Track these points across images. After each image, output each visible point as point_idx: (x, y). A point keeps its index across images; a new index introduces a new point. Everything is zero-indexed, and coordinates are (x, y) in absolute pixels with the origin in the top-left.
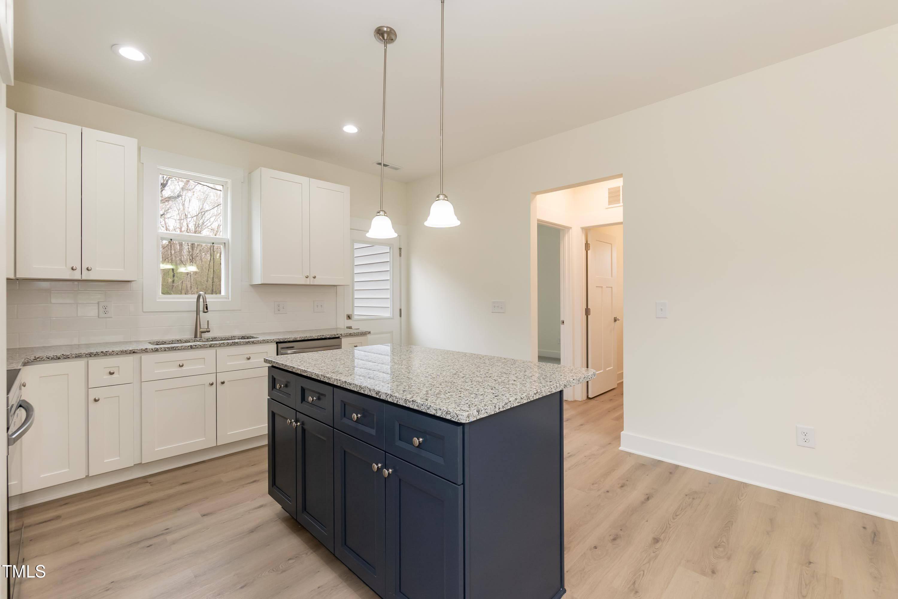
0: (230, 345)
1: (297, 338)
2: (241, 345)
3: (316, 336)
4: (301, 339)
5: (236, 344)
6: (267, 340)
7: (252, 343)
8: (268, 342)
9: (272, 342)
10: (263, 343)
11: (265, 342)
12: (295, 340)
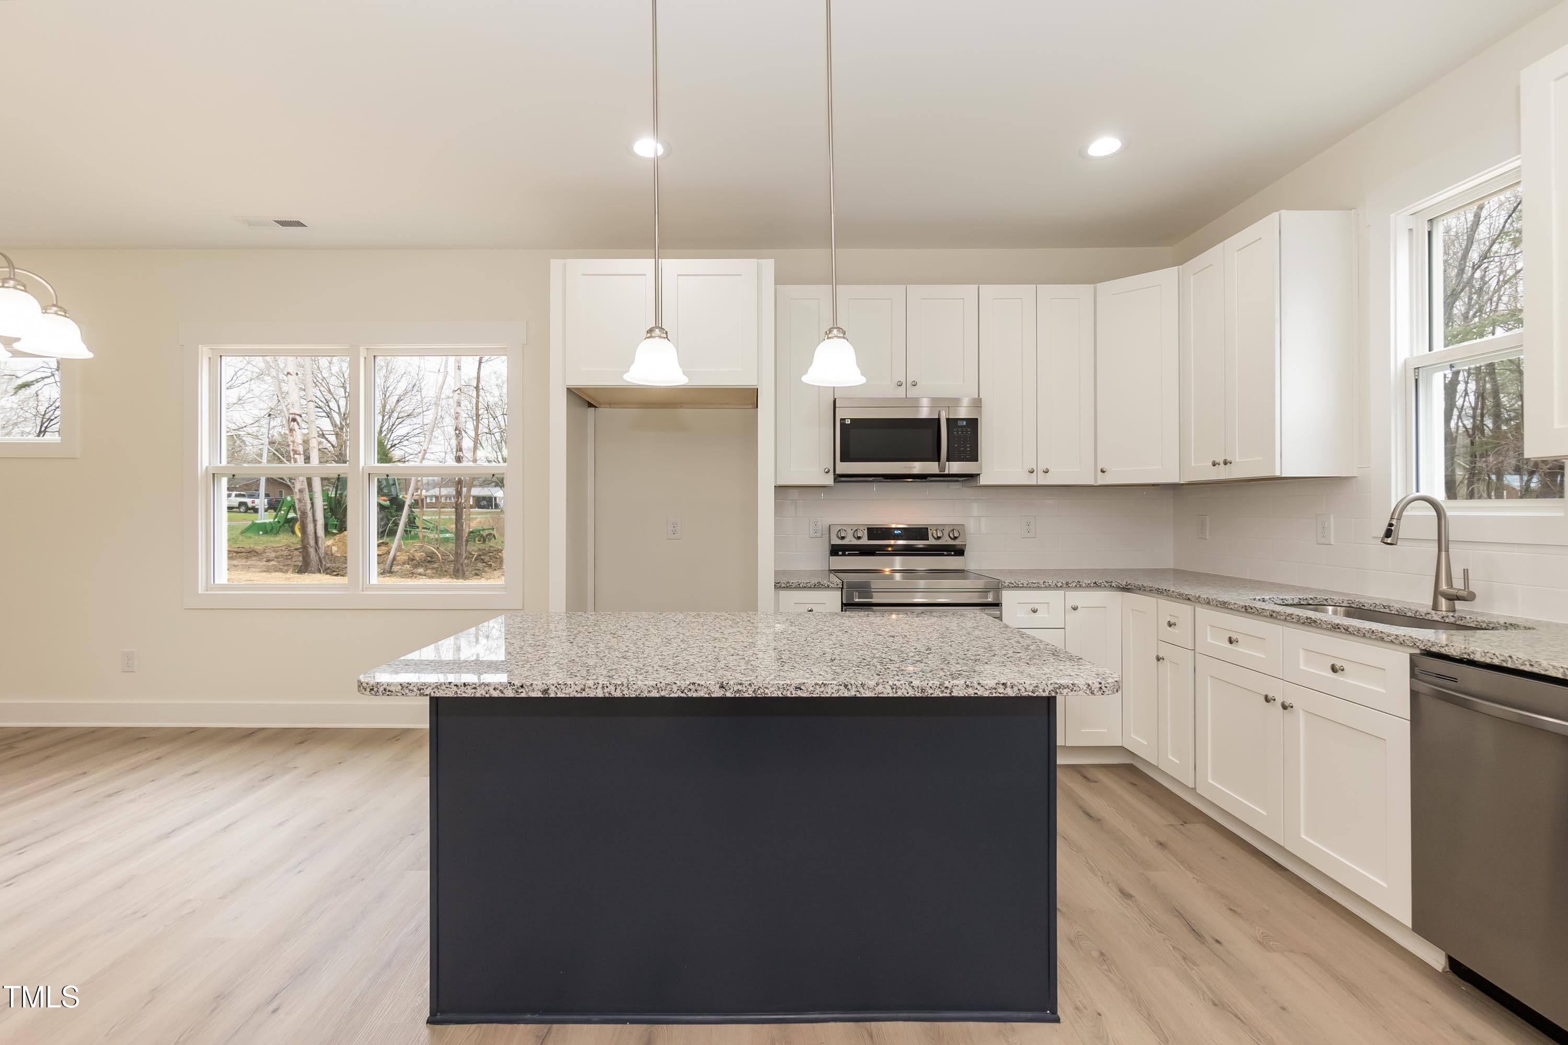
0: (1303, 623)
1: (1473, 653)
2: (1322, 628)
3: (1554, 667)
4: (1488, 661)
5: (1313, 624)
6: (1381, 635)
7: (1344, 631)
8: (1382, 639)
9: (1392, 641)
10: (1370, 638)
11: (1374, 637)
12: (1465, 656)
